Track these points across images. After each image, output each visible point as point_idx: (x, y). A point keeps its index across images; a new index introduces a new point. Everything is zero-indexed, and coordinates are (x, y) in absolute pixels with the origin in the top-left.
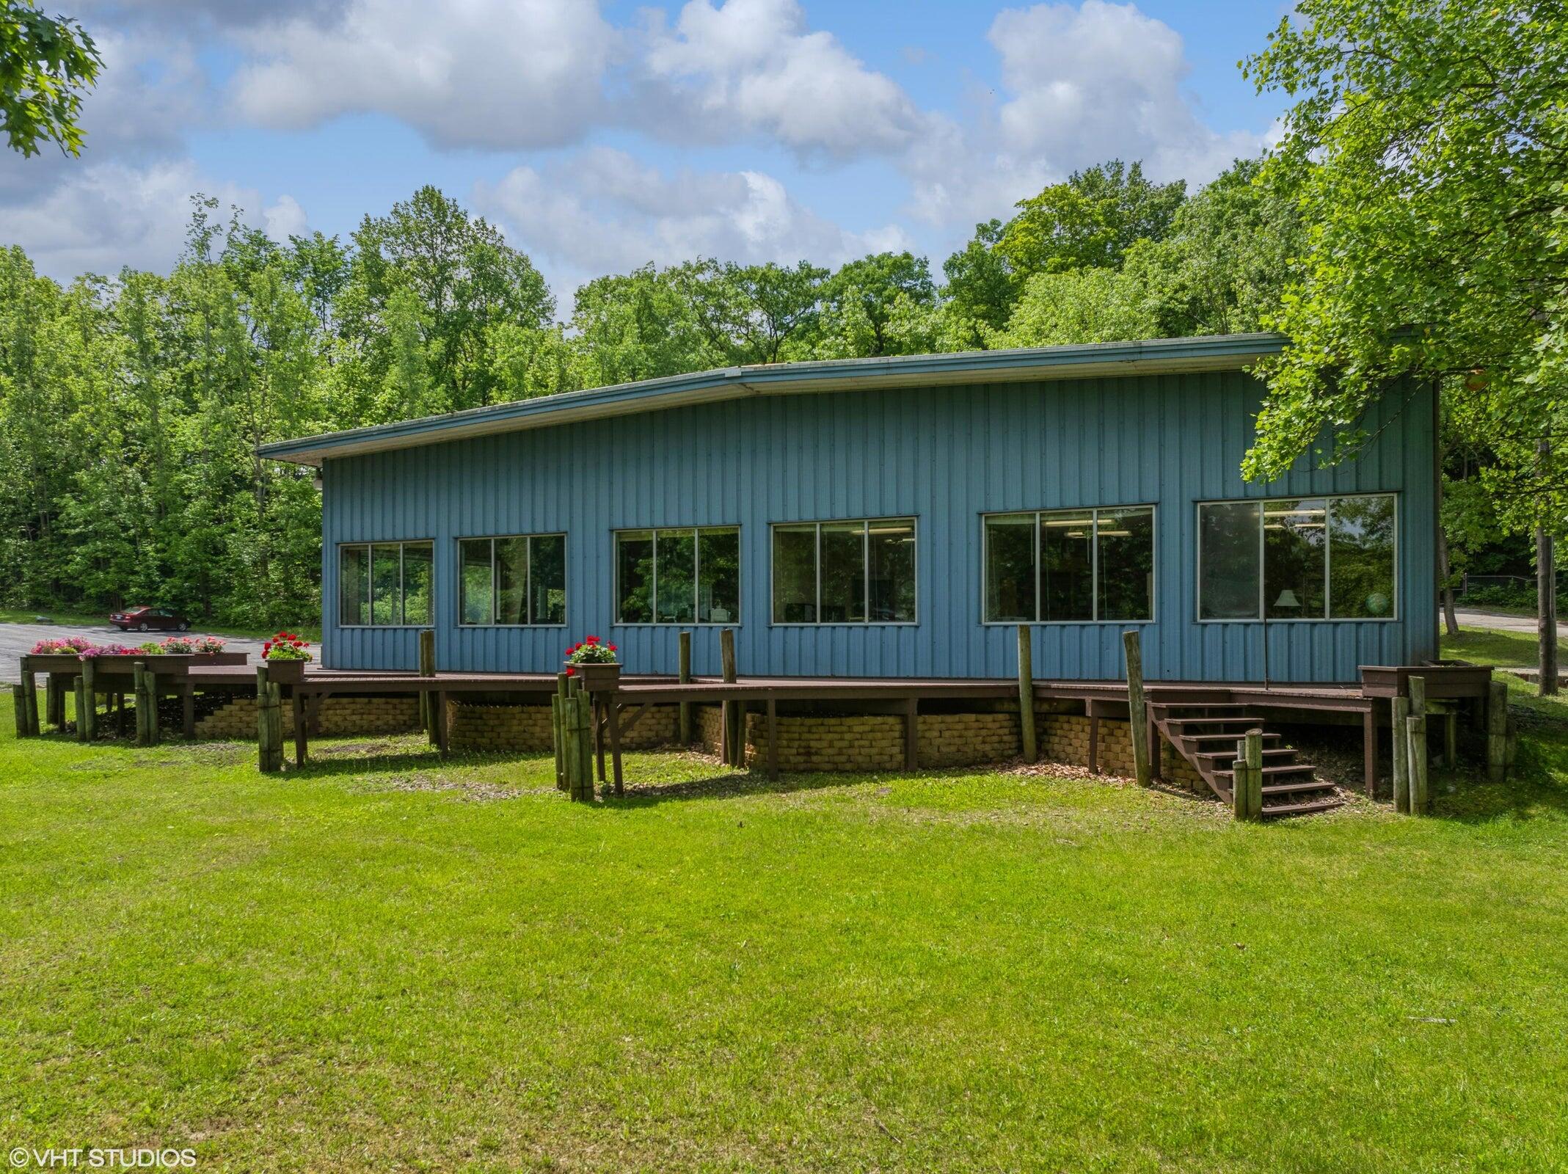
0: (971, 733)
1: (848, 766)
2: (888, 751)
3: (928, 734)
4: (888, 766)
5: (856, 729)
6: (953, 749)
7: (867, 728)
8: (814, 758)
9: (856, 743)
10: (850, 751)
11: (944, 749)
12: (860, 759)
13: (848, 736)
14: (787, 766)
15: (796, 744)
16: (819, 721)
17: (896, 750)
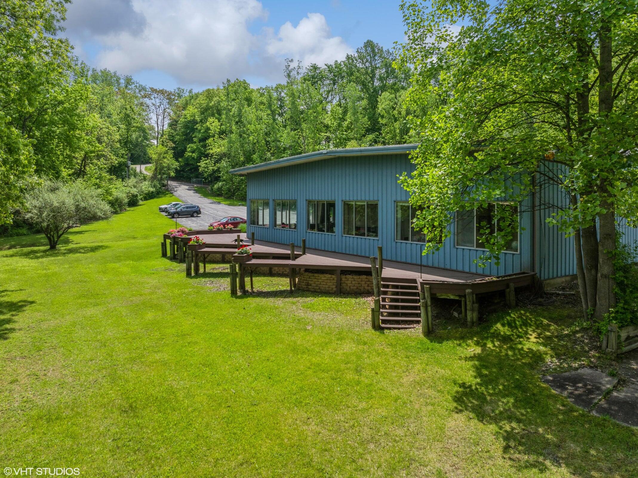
0: (363, 283)
1: (319, 290)
2: (331, 287)
3: (346, 282)
4: (331, 292)
5: (323, 278)
6: (355, 287)
7: (325, 278)
8: (310, 287)
9: (322, 283)
10: (320, 286)
11: (352, 288)
12: (323, 288)
13: (320, 280)
14: (301, 288)
15: (305, 282)
16: (313, 275)
17: (334, 287)
